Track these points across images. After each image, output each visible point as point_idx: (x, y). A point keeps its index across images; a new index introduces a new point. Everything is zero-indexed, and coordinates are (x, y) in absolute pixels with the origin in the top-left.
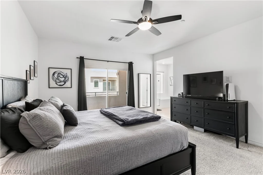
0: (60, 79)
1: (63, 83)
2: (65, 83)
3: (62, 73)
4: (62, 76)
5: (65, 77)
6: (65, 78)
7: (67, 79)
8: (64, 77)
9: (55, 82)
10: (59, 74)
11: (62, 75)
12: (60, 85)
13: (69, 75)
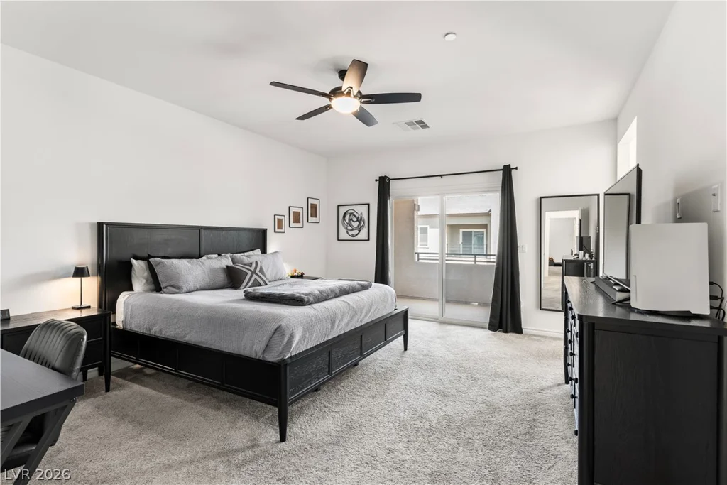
0: (353, 223)
1: (356, 232)
2: (359, 231)
3: (355, 214)
4: (355, 219)
5: (360, 220)
6: (360, 222)
7: (362, 223)
8: (357, 220)
9: (345, 231)
10: (351, 214)
11: (355, 216)
12: (353, 236)
13: (365, 217)
